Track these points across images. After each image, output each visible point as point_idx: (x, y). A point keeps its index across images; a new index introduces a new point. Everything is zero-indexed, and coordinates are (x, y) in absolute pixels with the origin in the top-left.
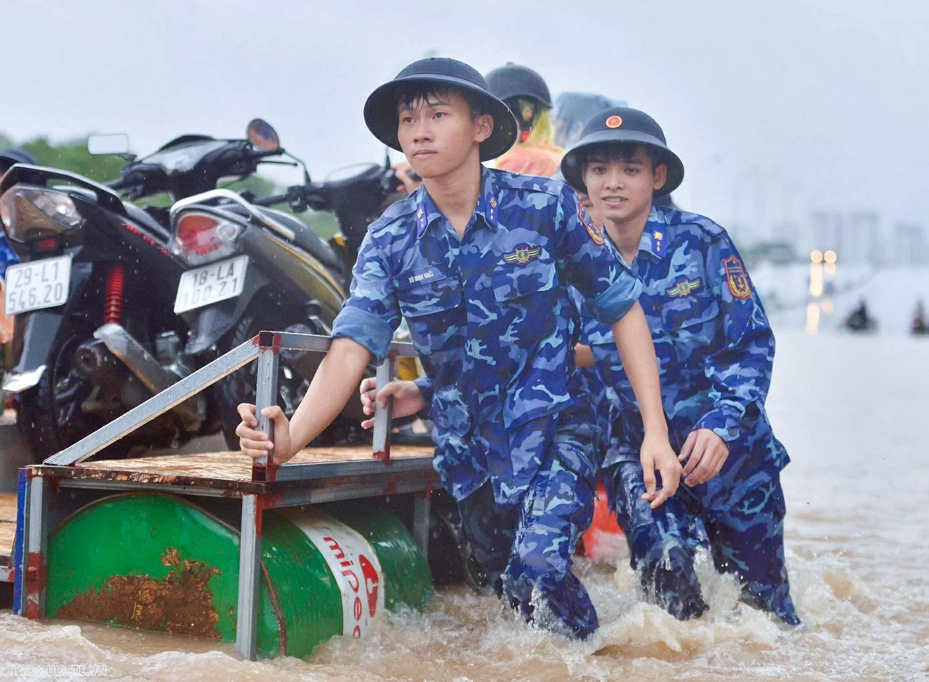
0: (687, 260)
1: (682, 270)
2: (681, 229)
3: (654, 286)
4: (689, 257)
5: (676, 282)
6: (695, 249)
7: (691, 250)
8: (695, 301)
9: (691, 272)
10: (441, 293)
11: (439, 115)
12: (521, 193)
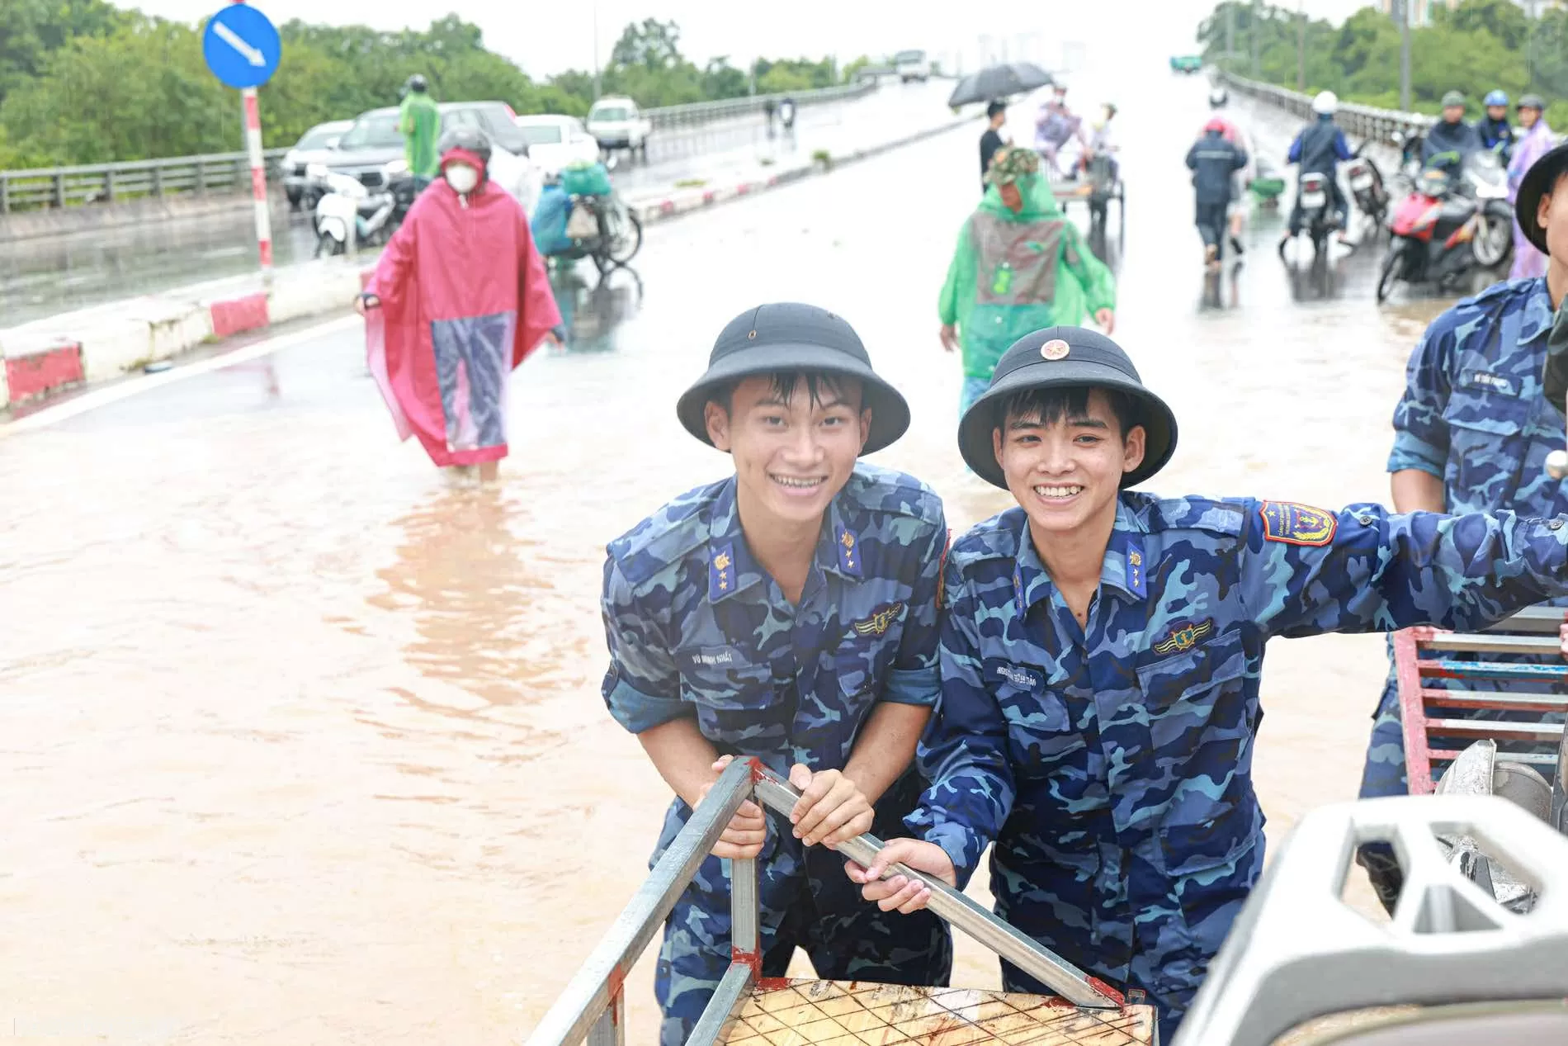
0: (1189, 592)
1: (1179, 609)
2: (1170, 539)
3: (1125, 642)
4: (1192, 587)
5: (1171, 629)
6: (1203, 573)
7: (1197, 575)
8: (1202, 654)
9: (1197, 611)
10: (741, 686)
11: (830, 421)
12: (879, 516)
